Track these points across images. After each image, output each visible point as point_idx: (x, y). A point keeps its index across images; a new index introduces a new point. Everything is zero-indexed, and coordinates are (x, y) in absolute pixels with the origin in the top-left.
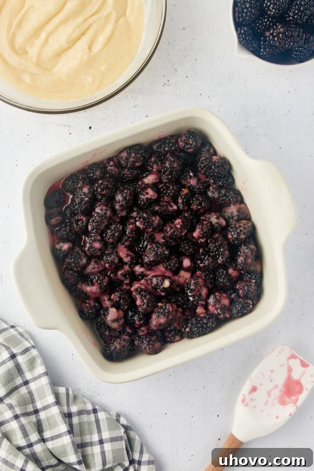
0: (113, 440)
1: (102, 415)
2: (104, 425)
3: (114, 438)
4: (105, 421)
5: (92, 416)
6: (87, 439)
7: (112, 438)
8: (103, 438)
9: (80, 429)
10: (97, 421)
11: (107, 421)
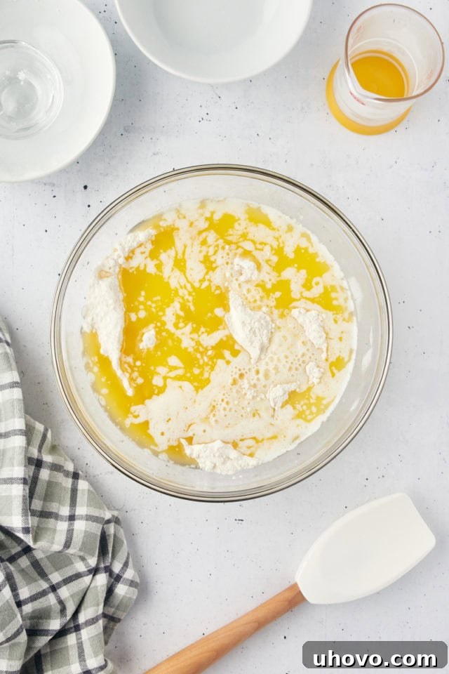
0: (89, 518)
1: (83, 485)
2: (82, 498)
3: (93, 516)
4: (86, 493)
5: (70, 480)
6: (53, 507)
7: (90, 516)
8: (76, 514)
9: (47, 490)
10: (74, 491)
11: (89, 495)
